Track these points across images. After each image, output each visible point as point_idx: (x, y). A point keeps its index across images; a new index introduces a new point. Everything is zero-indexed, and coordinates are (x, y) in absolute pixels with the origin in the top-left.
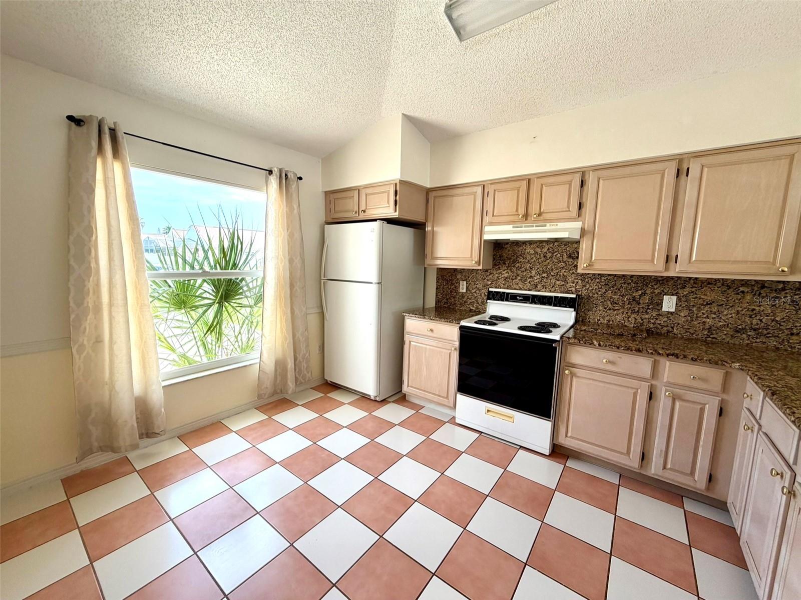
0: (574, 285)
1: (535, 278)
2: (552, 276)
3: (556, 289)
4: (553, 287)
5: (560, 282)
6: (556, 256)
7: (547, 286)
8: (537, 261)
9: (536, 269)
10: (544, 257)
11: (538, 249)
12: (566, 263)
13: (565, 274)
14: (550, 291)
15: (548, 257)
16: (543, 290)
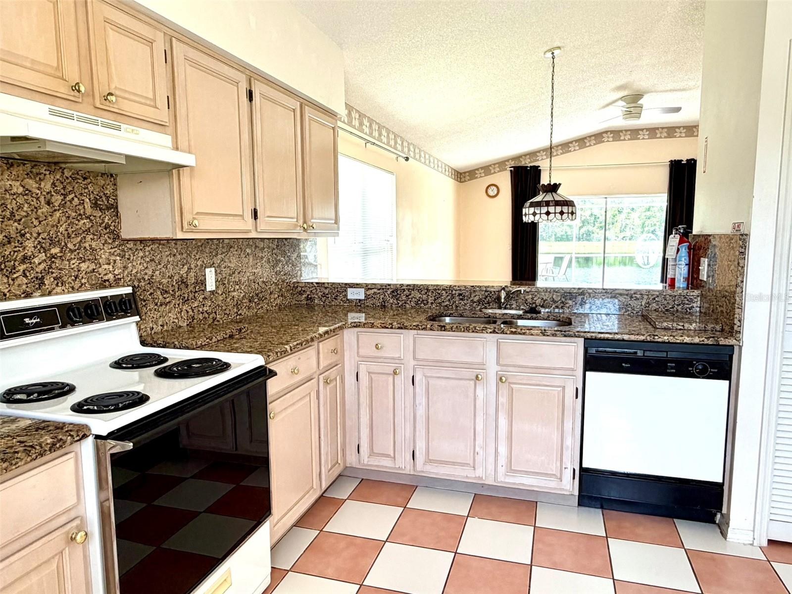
0: (111, 267)
1: (36, 261)
2: (72, 251)
3: (83, 281)
4: (76, 277)
5: (87, 263)
6: (71, 201)
7: (65, 279)
8: (34, 215)
9: (35, 235)
10: (49, 203)
11: (31, 181)
12: (91, 220)
13: (94, 244)
14: (73, 288)
15: (56, 204)
16: (59, 289)
